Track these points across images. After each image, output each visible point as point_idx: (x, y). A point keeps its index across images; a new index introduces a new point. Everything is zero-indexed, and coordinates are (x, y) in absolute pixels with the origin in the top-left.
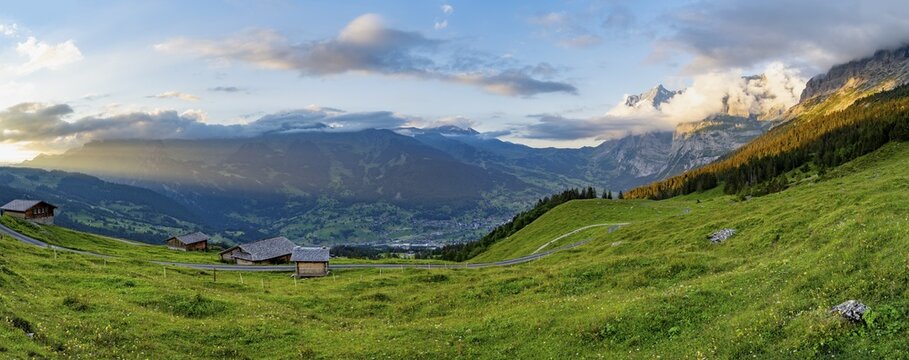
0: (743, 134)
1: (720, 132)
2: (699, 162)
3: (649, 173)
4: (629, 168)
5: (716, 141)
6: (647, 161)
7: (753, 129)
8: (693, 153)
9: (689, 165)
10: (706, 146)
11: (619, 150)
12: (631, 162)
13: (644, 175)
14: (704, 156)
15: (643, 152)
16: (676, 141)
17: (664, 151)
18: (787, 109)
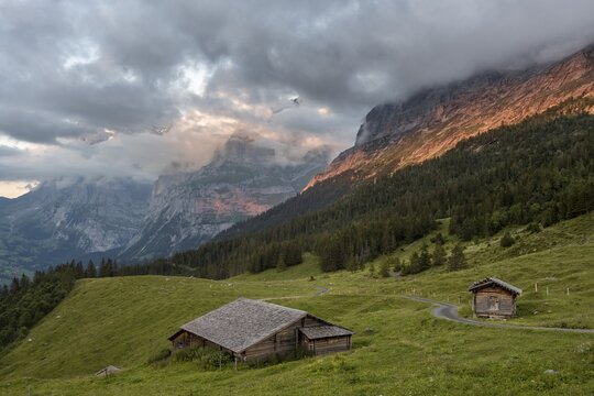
0: (265, 192)
1: (230, 186)
2: (195, 232)
3: (109, 247)
4: (74, 237)
5: (223, 200)
6: (107, 227)
7: (281, 184)
8: (187, 217)
9: (179, 236)
10: (208, 207)
11: (57, 206)
12: (78, 227)
13: (101, 249)
14: (204, 222)
15: (101, 213)
16: (156, 196)
17: (136, 212)
18: (335, 155)
